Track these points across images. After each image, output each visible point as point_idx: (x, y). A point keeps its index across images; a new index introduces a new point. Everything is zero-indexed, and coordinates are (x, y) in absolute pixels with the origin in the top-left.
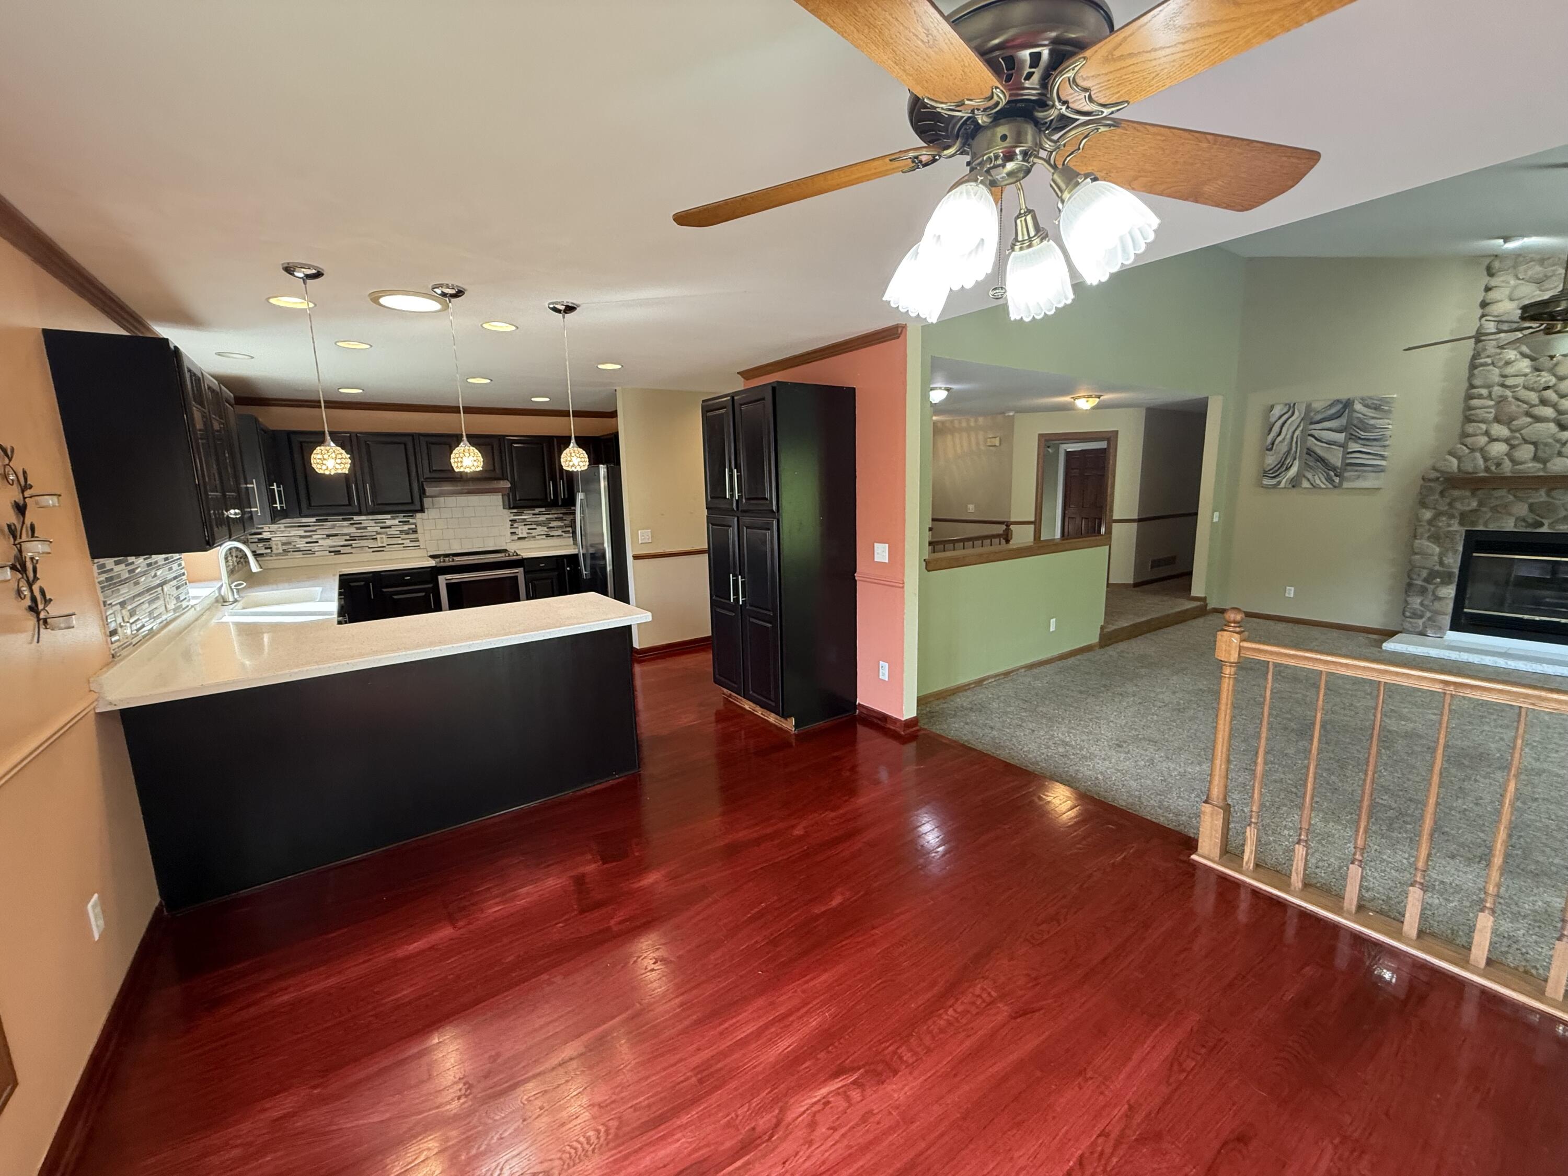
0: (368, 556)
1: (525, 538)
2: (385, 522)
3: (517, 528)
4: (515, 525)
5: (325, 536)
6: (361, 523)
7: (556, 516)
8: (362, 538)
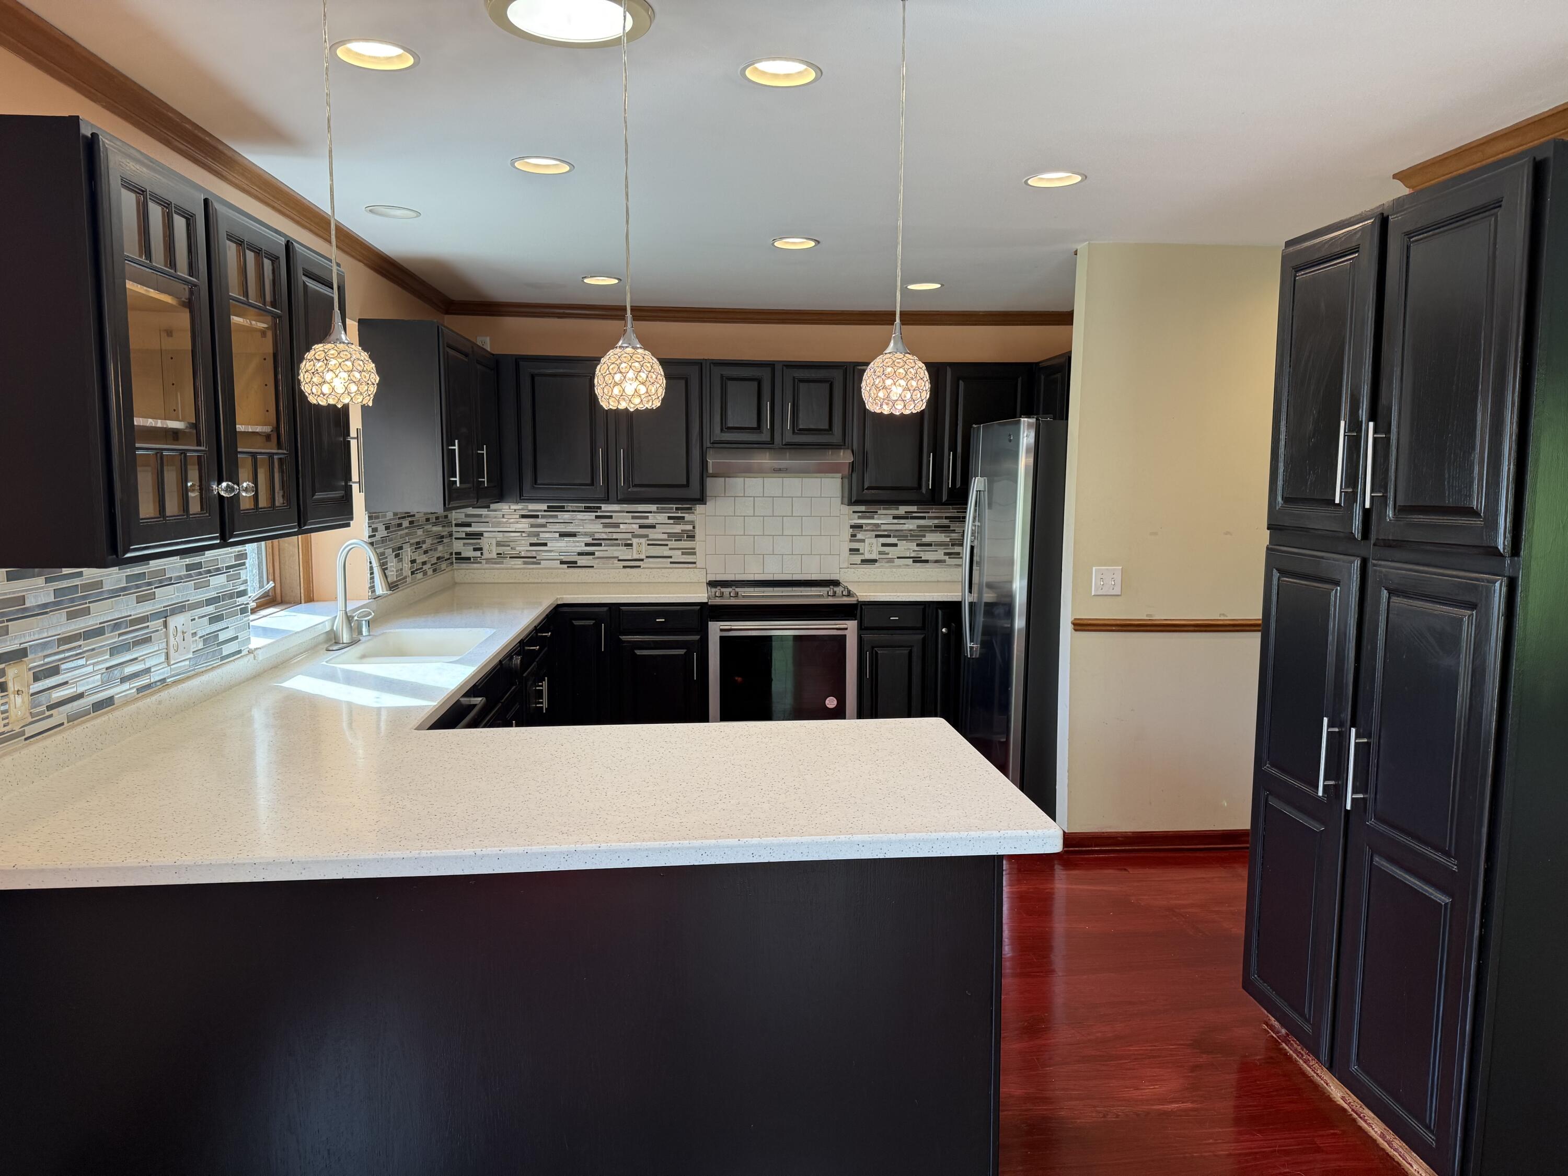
0: (617, 574)
1: (875, 561)
2: (647, 518)
3: (863, 541)
4: (859, 536)
5: (557, 535)
6: (611, 517)
7: (936, 521)
8: (612, 541)
